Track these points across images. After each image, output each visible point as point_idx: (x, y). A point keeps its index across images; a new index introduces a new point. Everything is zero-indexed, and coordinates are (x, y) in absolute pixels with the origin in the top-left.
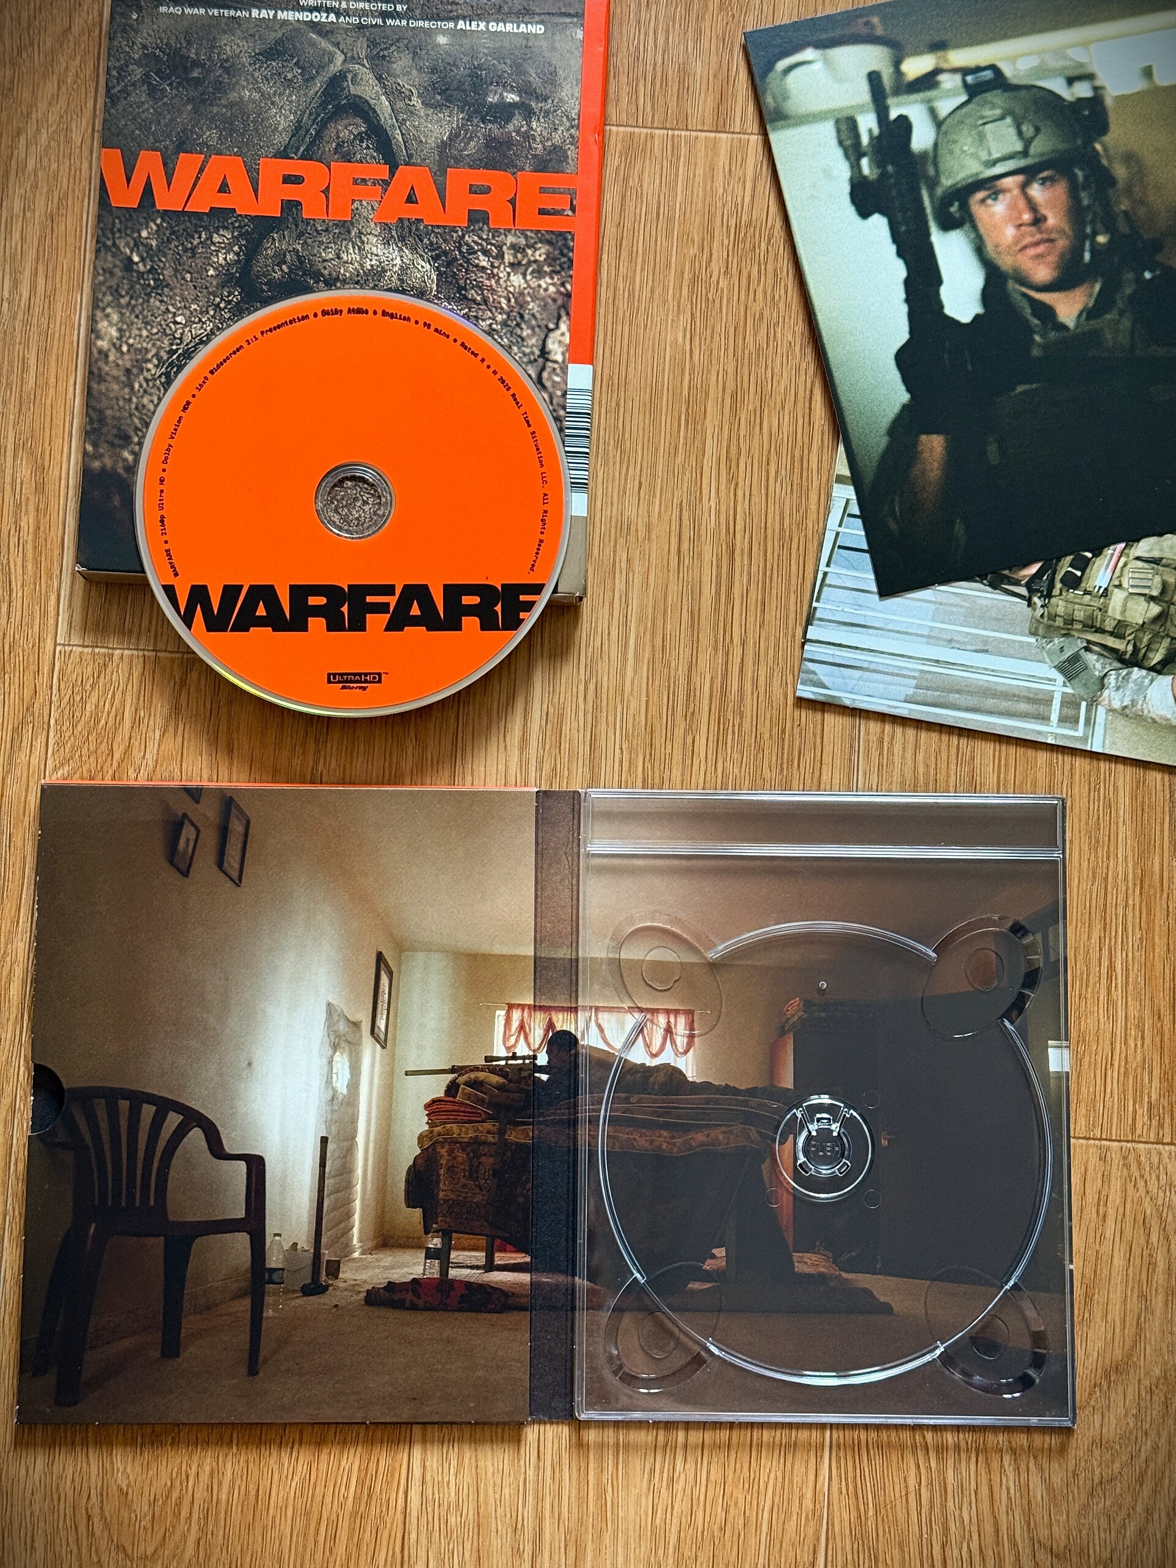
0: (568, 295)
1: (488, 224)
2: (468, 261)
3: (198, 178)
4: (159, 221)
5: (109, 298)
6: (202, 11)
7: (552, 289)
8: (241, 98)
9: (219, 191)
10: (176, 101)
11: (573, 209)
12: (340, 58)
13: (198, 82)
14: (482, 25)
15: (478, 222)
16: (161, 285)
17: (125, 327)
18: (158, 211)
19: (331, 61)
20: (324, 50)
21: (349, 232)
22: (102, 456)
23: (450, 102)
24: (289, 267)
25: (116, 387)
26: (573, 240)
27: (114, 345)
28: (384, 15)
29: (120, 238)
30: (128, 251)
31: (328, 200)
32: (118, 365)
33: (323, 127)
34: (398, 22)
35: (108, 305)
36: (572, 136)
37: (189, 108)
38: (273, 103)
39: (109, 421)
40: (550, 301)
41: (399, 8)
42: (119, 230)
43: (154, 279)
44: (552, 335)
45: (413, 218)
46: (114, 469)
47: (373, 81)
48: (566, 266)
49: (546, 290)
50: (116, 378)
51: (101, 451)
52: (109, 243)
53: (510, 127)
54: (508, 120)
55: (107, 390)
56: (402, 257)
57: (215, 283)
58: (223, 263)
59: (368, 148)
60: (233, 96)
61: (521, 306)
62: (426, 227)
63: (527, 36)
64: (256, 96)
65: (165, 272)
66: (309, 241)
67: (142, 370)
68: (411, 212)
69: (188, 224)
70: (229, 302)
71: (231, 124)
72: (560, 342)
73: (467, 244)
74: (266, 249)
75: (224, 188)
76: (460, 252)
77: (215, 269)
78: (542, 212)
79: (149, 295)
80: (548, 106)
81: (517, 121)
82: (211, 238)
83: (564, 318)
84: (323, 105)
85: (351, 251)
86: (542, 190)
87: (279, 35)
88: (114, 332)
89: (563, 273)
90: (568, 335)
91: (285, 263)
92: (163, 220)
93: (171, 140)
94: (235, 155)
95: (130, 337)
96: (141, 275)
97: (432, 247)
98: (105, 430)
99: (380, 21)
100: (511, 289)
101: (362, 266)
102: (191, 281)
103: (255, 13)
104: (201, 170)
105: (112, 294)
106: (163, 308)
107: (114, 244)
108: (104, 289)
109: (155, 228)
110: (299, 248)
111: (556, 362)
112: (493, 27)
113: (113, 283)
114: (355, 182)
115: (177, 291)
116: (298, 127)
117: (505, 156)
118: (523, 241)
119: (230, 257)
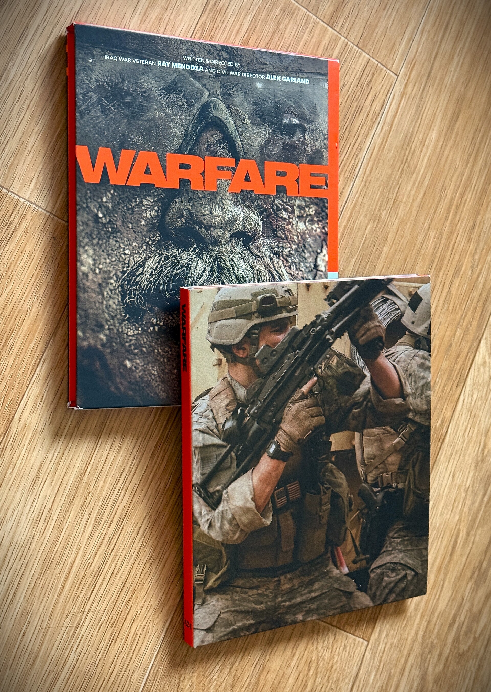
0: (326, 234)
1: (286, 194)
2: (277, 215)
3: (133, 165)
4: (112, 192)
5: (86, 240)
6: (129, 60)
7: (318, 230)
8: (154, 116)
9: (145, 173)
10: (117, 116)
11: (327, 185)
12: (207, 94)
13: (129, 105)
14: (279, 77)
15: (281, 192)
16: (115, 231)
17: (97, 258)
18: (111, 186)
19: (202, 95)
20: (198, 88)
21: (216, 198)
22: (88, 338)
23: (264, 122)
24: (185, 220)
25: (94, 295)
26: (327, 203)
27: (91, 269)
28: (229, 69)
29: (90, 202)
30: (96, 210)
31: (204, 179)
32: (94, 282)
33: (200, 135)
34: (236, 74)
35: (87, 244)
36: (325, 144)
37: (125, 121)
38: (172, 120)
39: (91, 316)
40: (318, 237)
41: (237, 65)
42: (90, 198)
43: (111, 227)
44: (319, 256)
45: (249, 189)
46: (95, 345)
47: (225, 109)
48: (324, 217)
49: (316, 231)
50: (93, 290)
51: (87, 335)
52: (85, 205)
53: (295, 138)
54: (294, 134)
55: (89, 296)
56: (244, 212)
57: (145, 229)
58: (149, 217)
59: (223, 148)
60: (150, 115)
61: (304, 240)
62: (255, 195)
63: (301, 85)
64: (162, 115)
65: (118, 223)
66: (195, 203)
67: (108, 283)
68: (248, 186)
69: (129, 193)
70: (154, 241)
71: (150, 132)
72: (323, 260)
73: (276, 205)
74: (172, 208)
75: (147, 172)
76: (273, 209)
77: (145, 221)
78: (312, 187)
79: (109, 237)
80: (313, 126)
81: (298, 134)
82: (142, 202)
83: (325, 247)
84: (199, 122)
85: (218, 209)
86: (312, 174)
87: (173, 78)
88: (91, 261)
89: (323, 222)
90: (327, 256)
91: (183, 216)
92: (115, 191)
93: (116, 141)
94: (153, 151)
95: (100, 264)
96: (104, 225)
97: (259, 207)
98: (89, 322)
99: (226, 72)
100: (299, 231)
101: (224, 219)
102: (132, 228)
103: (159, 63)
104: (134, 160)
105: (88, 238)
106: (117, 245)
107: (88, 207)
108: (83, 234)
109: (110, 196)
110: (190, 207)
111: (321, 271)
112: (285, 79)
113: (88, 230)
114: (218, 168)
115: (125, 235)
116: (186, 135)
117: (293, 155)
118: (303, 203)
119: (153, 213)
